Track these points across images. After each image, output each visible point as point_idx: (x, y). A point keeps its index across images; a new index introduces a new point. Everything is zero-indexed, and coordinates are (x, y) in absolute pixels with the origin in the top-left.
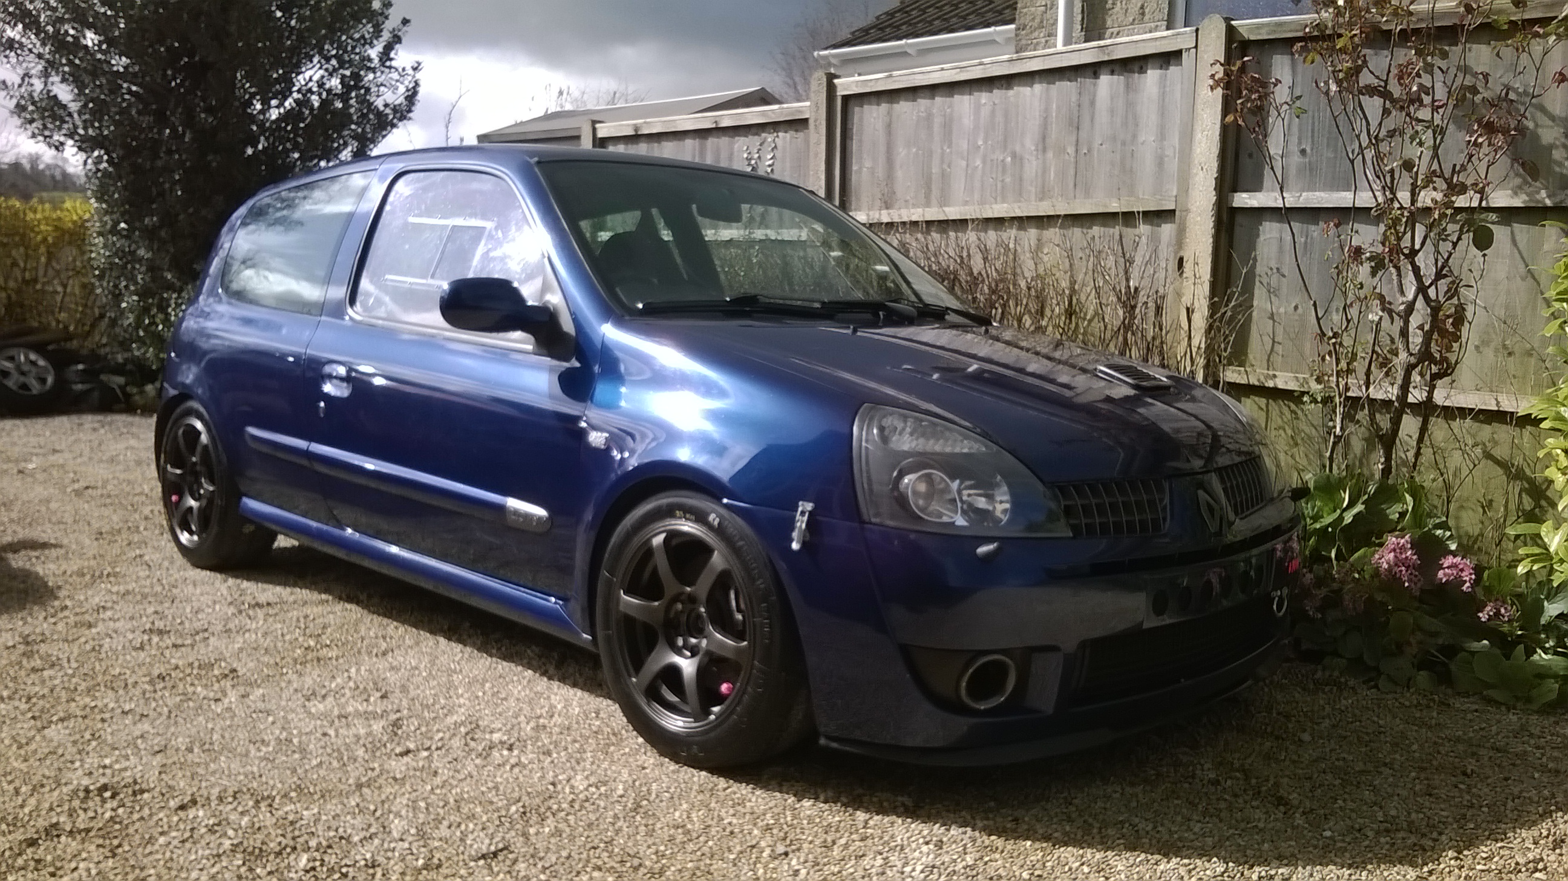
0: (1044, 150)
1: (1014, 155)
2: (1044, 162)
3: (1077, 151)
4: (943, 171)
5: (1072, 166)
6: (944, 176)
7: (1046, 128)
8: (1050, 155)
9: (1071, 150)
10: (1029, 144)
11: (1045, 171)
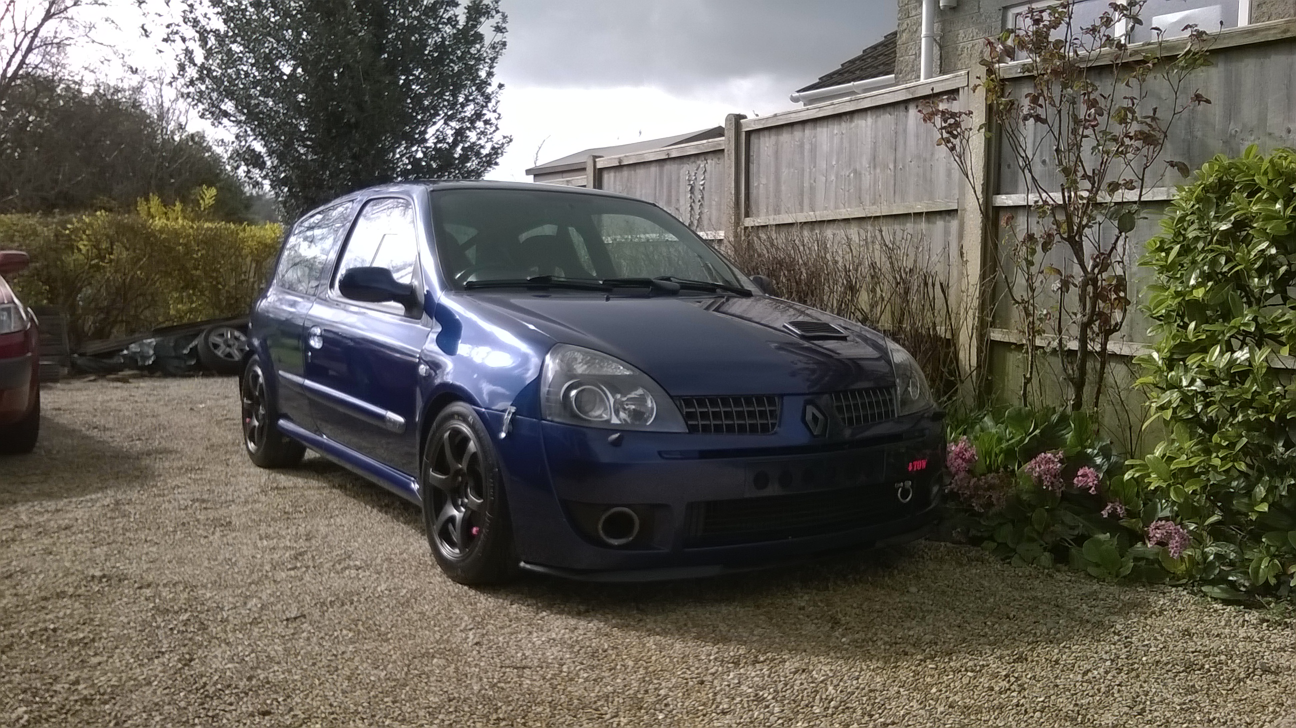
0: (875, 168)
1: (855, 171)
2: (875, 175)
3: (895, 167)
4: (811, 184)
5: (893, 178)
6: (812, 189)
7: (875, 151)
8: (878, 171)
9: (891, 166)
10: (864, 162)
11: (875, 182)
